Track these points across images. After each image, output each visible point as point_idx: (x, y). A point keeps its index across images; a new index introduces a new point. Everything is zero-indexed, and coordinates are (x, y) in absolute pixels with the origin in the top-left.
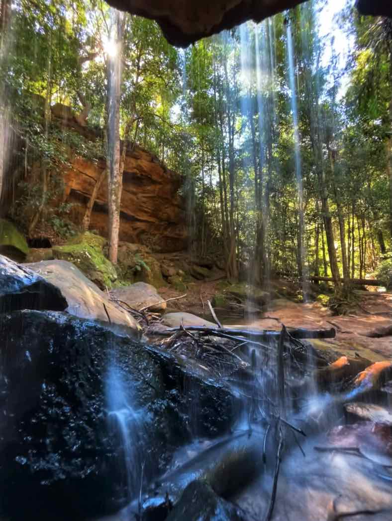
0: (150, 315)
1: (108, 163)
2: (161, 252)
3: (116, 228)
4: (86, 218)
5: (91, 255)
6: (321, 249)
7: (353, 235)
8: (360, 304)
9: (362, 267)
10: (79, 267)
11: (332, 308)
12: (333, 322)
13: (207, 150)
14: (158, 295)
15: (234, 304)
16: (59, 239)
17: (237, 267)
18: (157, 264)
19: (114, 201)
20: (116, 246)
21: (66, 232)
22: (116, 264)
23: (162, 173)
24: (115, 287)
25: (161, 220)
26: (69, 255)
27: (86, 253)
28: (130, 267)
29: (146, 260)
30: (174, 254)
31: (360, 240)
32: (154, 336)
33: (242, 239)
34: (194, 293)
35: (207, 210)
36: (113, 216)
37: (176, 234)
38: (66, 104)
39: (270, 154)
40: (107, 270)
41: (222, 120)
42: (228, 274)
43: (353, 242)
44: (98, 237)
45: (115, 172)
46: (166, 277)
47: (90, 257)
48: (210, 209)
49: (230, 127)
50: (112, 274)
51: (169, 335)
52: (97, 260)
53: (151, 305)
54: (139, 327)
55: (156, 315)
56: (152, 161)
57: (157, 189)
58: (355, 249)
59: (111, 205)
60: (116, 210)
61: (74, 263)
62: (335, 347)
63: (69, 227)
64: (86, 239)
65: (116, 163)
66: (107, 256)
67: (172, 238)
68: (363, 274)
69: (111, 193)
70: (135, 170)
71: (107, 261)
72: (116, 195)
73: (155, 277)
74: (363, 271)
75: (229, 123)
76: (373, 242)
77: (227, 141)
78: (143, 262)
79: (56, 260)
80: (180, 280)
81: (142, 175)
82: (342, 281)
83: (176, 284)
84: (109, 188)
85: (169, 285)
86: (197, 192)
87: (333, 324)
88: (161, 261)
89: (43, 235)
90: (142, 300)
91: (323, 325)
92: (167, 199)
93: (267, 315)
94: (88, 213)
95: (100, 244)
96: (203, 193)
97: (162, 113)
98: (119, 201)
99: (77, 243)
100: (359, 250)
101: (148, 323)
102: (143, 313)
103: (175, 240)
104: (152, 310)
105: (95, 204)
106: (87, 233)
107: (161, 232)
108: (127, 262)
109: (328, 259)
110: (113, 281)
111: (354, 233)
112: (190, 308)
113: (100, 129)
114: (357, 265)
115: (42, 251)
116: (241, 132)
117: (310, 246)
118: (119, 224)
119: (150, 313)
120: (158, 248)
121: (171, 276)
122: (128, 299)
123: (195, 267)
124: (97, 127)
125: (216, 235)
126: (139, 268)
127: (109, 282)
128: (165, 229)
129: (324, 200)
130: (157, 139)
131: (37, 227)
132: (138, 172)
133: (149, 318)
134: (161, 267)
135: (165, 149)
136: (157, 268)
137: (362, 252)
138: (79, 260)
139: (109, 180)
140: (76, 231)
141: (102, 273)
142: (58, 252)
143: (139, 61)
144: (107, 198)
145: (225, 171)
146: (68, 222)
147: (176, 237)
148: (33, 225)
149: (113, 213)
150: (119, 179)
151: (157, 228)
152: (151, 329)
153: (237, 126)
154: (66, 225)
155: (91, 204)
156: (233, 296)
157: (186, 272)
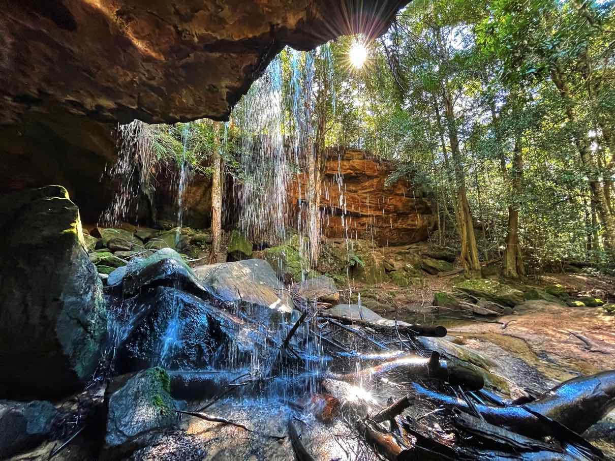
25: (388, 212)
27: (283, 252)
29: (362, 255)
30: (407, 247)
37: (408, 225)
42: (466, 268)
46: (388, 271)
47: (285, 255)
57: (375, 184)
67: (405, 230)
78: (355, 257)
103: (409, 231)
121: (394, 271)
123: (427, 260)
134: (385, 261)
136: (378, 263)
156: (464, 293)
157: (416, 266)
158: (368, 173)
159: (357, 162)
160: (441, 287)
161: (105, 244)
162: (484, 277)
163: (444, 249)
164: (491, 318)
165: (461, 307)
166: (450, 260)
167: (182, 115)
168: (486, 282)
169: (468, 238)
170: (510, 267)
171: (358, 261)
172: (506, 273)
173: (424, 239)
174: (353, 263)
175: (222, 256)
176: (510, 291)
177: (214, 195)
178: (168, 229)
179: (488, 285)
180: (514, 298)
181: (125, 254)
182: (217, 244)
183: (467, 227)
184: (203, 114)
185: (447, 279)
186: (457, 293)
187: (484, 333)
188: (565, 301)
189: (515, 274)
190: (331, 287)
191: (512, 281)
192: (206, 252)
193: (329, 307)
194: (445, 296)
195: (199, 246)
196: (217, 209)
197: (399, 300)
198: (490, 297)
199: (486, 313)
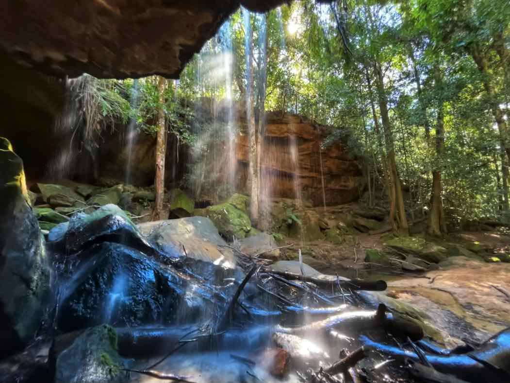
18: (316, 217)
29: (299, 214)
30: (340, 206)
37: (341, 186)
42: (395, 226)
46: (323, 229)
50: (246, 226)
53: (263, 251)
55: (267, 261)
57: (311, 147)
78: (293, 216)
80: (338, 232)
83: (330, 236)
103: (342, 192)
104: (264, 256)
108: (282, 216)
110: (247, 232)
121: (329, 229)
134: (319, 219)
136: (313, 221)
147: (342, 188)
157: (348, 225)
158: (305, 136)
159: (294, 126)
160: (373, 245)
161: (45, 200)
162: (411, 235)
163: (374, 209)
164: (419, 273)
165: (390, 263)
166: (379, 219)
167: (133, 71)
168: (414, 239)
169: (397, 199)
170: (434, 226)
171: (295, 219)
172: (431, 231)
173: (356, 199)
174: (290, 221)
175: (164, 213)
176: (435, 248)
177: (158, 153)
178: (110, 186)
179: (414, 243)
180: (439, 255)
181: (66, 210)
182: (160, 201)
183: (396, 187)
184: (154, 71)
185: (377, 238)
186: (387, 250)
187: (414, 287)
188: (483, 257)
189: (438, 232)
190: (272, 243)
191: (436, 239)
192: (148, 209)
193: (270, 263)
194: (377, 253)
195: (141, 203)
196: (161, 167)
197: (334, 256)
198: (417, 254)
199: (414, 268)
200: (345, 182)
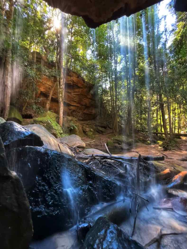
0: (78, 150)
1: (58, 79)
2: (82, 120)
3: (62, 109)
4: (47, 105)
5: (51, 122)
6: (159, 119)
7: (175, 112)
8: (177, 145)
9: (179, 128)
10: (45, 128)
11: (164, 147)
12: (164, 154)
13: (104, 72)
14: (82, 141)
15: (117, 145)
16: (36, 114)
17: (118, 128)
18: (80, 126)
19: (61, 97)
20: (62, 118)
21: (39, 111)
22: (62, 126)
23: (83, 83)
24: (62, 137)
25: (82, 105)
26: (41, 122)
27: (49, 121)
28: (68, 128)
29: (75, 124)
30: (88, 121)
31: (178, 115)
32: (80, 159)
33: (121, 114)
34: (98, 140)
35: (104, 100)
36: (60, 104)
38: (38, 51)
39: (135, 73)
40: (58, 128)
41: (111, 57)
42: (114, 131)
43: (175, 115)
44: (54, 113)
45: (61, 83)
46: (85, 132)
47: (50, 123)
48: (106, 100)
49: (115, 60)
50: (60, 131)
51: (87, 159)
52: (54, 124)
53: (78, 145)
54: (74, 155)
55: (81, 150)
56: (78, 77)
57: (80, 91)
58: (176, 119)
59: (59, 98)
60: (62, 101)
61: (43, 126)
62: (165, 165)
63: (41, 109)
64: (48, 114)
65: (62, 79)
66: (58, 122)
67: (87, 114)
68: (180, 131)
69: (59, 93)
70: (70, 82)
71: (58, 124)
72: (62, 94)
73: (80, 132)
74: (180, 129)
75: (115, 59)
76: (185, 115)
77: (113, 67)
78: (74, 125)
79: (35, 124)
80: (92, 133)
81: (73, 84)
82: (169, 134)
83: (89, 135)
84: (59, 91)
85: (86, 136)
86: (100, 92)
87: (164, 155)
88: (82, 125)
89: (29, 113)
90: (74, 143)
91: (159, 155)
92: (85, 95)
93: (133, 150)
94: (48, 102)
95: (54, 117)
96: (102, 92)
97: (82, 54)
98: (63, 97)
99: (44, 117)
100: (178, 119)
101: (77, 153)
102: (75, 149)
103: (89, 115)
104: (79, 147)
105: (52, 98)
106: (49, 112)
107: (82, 111)
108: (66, 125)
109: (162, 124)
110: (61, 134)
111: (176, 111)
112: (96, 147)
113: (54, 63)
114: (177, 127)
115: (28, 120)
116: (120, 63)
117: (154, 117)
118: (63, 107)
119: (78, 149)
120: (81, 119)
121: (87, 132)
122: (68, 142)
123: (99, 128)
124: (52, 62)
125: (109, 112)
126: (72, 128)
127: (59, 134)
128: (84, 110)
129: (161, 96)
130: (80, 67)
131: (26, 109)
132: (71, 83)
133: (78, 151)
134: (82, 127)
135: (84, 72)
136: (81, 128)
137: (180, 120)
138: (45, 124)
139: (59, 87)
140: (43, 111)
141: (56, 130)
142: (35, 120)
143: (72, 30)
144: (57, 95)
145: (113, 82)
146: (40, 106)
147: (89, 113)
148: (24, 108)
149: (60, 102)
150: (63, 86)
151: (80, 109)
152: (79, 156)
153: (119, 60)
154: (39, 108)
155: (50, 98)
156: (117, 141)
157: (94, 130)
158: (79, 85)
159: (74, 79)
200: (91, 110)
